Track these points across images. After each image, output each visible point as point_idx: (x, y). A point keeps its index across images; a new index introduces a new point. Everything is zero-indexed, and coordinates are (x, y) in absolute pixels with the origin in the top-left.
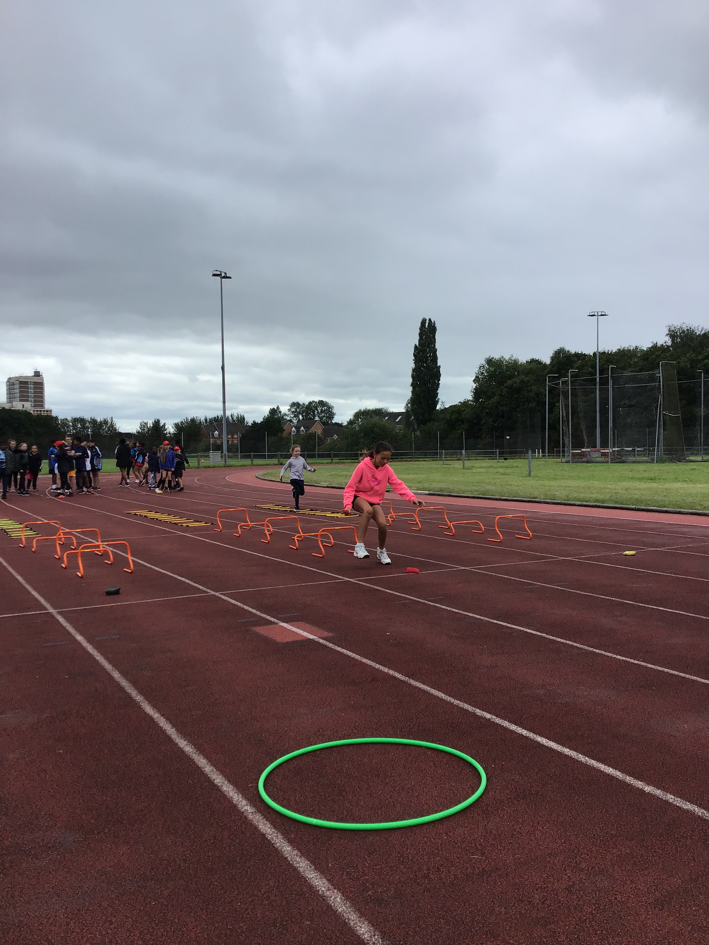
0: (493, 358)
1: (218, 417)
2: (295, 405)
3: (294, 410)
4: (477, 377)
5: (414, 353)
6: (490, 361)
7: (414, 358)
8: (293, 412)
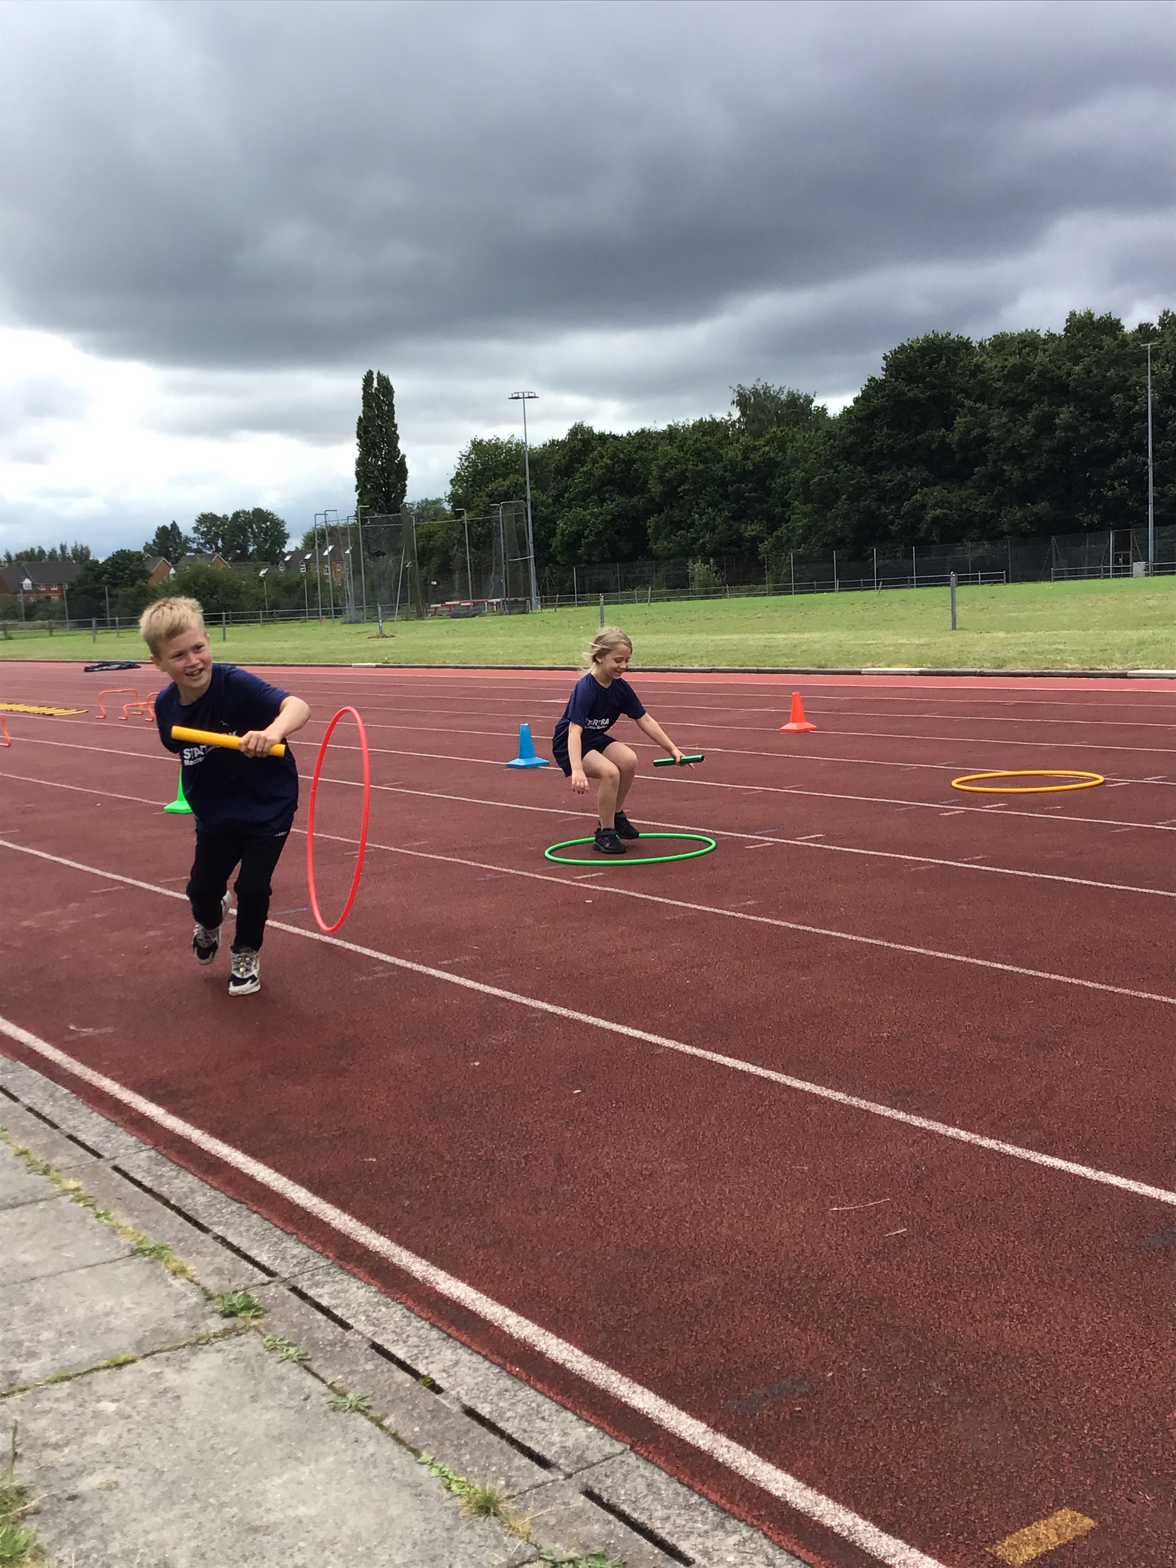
0: (481, 441)
1: (32, 550)
2: (207, 520)
3: (205, 529)
4: (458, 474)
5: (357, 432)
6: (477, 446)
7: (358, 441)
8: (203, 533)
